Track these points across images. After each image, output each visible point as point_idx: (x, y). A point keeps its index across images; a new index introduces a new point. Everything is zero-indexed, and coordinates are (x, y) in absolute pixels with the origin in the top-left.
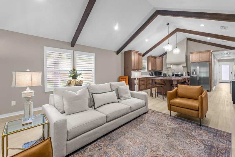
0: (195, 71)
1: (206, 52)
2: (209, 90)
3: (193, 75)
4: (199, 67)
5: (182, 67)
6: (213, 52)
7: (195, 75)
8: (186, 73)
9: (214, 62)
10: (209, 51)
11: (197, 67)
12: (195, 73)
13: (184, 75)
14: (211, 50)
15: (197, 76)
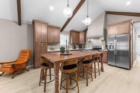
0: (112, 45)
1: (125, 22)
2: (129, 68)
3: (110, 49)
4: (116, 40)
5: (101, 41)
6: (134, 23)
7: (112, 50)
8: (105, 47)
9: (135, 36)
10: (129, 21)
11: (115, 40)
12: (112, 47)
13: (103, 48)
14: (131, 20)
15: (114, 51)
